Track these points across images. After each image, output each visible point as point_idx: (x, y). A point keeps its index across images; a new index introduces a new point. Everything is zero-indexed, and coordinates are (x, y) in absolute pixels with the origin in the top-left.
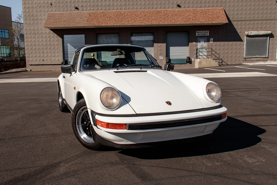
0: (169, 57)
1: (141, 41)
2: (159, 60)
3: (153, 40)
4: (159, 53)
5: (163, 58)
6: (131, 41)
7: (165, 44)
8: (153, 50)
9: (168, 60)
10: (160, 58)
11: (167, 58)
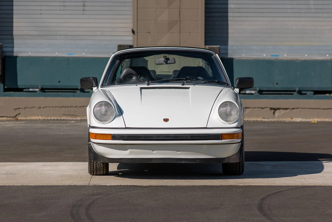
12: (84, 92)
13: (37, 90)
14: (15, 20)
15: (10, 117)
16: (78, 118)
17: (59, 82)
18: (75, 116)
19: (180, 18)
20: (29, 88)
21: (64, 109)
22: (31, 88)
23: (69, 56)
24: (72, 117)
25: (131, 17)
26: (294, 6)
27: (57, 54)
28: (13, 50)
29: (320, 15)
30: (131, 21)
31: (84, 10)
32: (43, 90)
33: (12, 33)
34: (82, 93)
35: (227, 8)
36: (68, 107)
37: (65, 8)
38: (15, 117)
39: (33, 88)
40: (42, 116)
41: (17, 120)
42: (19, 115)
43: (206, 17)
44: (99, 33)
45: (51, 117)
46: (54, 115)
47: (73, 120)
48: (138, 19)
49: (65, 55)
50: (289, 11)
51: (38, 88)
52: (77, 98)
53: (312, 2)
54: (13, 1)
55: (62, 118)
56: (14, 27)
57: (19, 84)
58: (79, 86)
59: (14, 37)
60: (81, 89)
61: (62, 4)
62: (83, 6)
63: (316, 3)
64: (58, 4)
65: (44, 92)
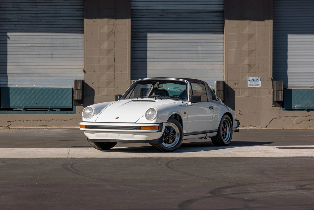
1: (172, 11)
2: (246, 93)
3: (223, 12)
4: (246, 62)
5: (260, 82)
6: (132, 11)
7: (269, 24)
8: (222, 50)
9: (282, 94)
10: (248, 85)
11: (276, 85)
12: (53, 110)
14: (8, 64)
15: (5, 127)
16: (48, 127)
17: (36, 104)
19: (115, 62)
20: (17, 108)
21: (39, 122)
22: (18, 108)
23: (42, 87)
24: (45, 127)
25: (83, 62)
26: (188, 55)
27: (34, 86)
28: (7, 83)
29: (206, 60)
30: (83, 64)
31: (52, 57)
32: (26, 109)
33: (7, 72)
34: (51, 111)
35: (147, 56)
36: (42, 120)
37: (40, 56)
38: (8, 127)
39: (19, 108)
40: (25, 126)
41: (9, 128)
42: (10, 125)
44: (62, 72)
45: (31, 127)
46: (33, 126)
47: (46, 129)
48: (88, 63)
49: (40, 87)
50: (185, 57)
51: (22, 108)
52: (48, 114)
53: (200, 52)
54: (7, 52)
55: (38, 127)
56: (8, 69)
57: (11, 105)
58: (49, 107)
59: (8, 75)
60: (51, 108)
61: (38, 53)
62: (52, 55)
63: (203, 52)
64: (35, 53)
65: (26, 110)
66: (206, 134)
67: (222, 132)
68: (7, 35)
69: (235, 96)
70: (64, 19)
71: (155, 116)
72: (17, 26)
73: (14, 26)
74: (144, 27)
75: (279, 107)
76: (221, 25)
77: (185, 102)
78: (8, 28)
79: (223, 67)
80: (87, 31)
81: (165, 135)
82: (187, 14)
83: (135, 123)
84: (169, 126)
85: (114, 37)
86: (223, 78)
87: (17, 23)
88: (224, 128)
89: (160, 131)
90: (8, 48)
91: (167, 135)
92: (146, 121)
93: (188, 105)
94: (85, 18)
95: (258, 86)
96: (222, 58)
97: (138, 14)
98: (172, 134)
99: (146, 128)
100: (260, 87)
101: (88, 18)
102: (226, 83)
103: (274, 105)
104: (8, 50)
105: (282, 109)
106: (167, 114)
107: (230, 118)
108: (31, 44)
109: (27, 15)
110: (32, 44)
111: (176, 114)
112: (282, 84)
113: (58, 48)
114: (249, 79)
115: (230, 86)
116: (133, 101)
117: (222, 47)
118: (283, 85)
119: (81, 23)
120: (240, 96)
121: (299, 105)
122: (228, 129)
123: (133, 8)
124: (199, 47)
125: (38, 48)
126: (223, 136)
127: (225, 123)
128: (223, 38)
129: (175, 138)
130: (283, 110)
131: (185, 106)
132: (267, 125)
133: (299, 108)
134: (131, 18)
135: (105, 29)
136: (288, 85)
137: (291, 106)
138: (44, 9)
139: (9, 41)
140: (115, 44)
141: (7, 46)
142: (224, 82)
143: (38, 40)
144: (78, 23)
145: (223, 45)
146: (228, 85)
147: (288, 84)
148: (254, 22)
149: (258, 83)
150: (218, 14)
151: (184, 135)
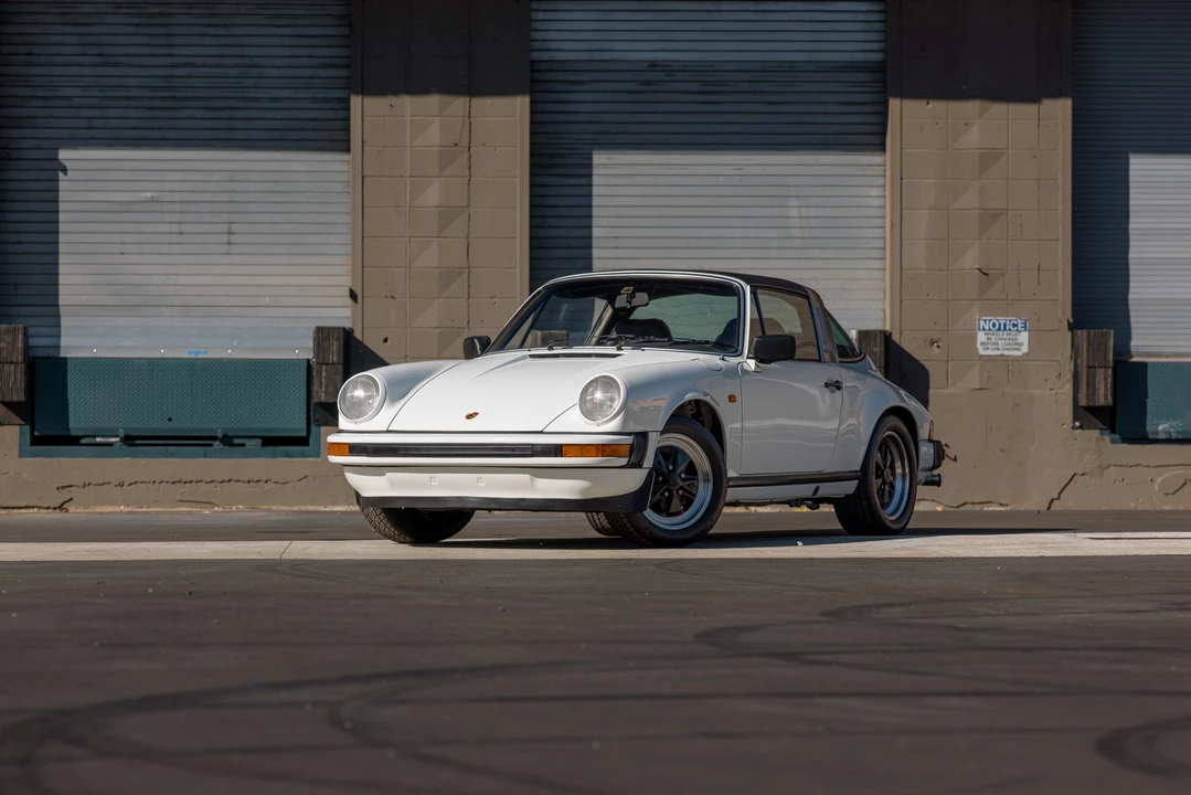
0: (1124, 333)
1: (686, 67)
2: (973, 379)
3: (881, 68)
4: (971, 259)
5: (1024, 337)
6: (534, 67)
7: (1059, 111)
8: (878, 215)
9: (1110, 380)
10: (979, 346)
11: (1085, 346)
12: (232, 445)
13: (114, 440)
14: (62, 269)
15: (48, 508)
16: (216, 510)
17: (170, 420)
18: (209, 506)
19: (468, 261)
20: (95, 436)
21: (182, 488)
22: (98, 436)
23: (193, 356)
24: (202, 507)
25: (348, 259)
26: (751, 233)
27: (162, 353)
28: (59, 343)
29: (817, 253)
30: (346, 269)
31: (229, 243)
32: (129, 440)
33: (57, 300)
34: (227, 448)
36: (191, 482)
37: (184, 238)
38: (60, 507)
39: (104, 436)
40: (127, 505)
41: (67, 512)
42: (71, 502)
43: (532, 258)
44: (267, 300)
45: (149, 507)
46: (156, 503)
47: (205, 511)
48: (365, 264)
49: (184, 355)
50: (739, 243)
51: (117, 436)
52: (213, 460)
53: (796, 222)
54: (57, 222)
55: (176, 509)
56: (60, 287)
57: (71, 425)
58: (219, 431)
59: (62, 310)
60: (225, 436)
61: (175, 228)
62: (228, 233)
63: (805, 223)
64: (166, 228)
65: (131, 445)
66: (816, 485)
67: (875, 483)
68: (57, 160)
69: (928, 388)
70: (274, 99)
71: (617, 405)
72: (97, 123)
73: (84, 123)
74: (580, 127)
75: (1098, 431)
76: (875, 119)
77: (733, 361)
78: (65, 133)
79: (884, 279)
80: (363, 142)
81: (657, 482)
82: (746, 76)
83: (541, 432)
84: (672, 447)
85: (466, 163)
86: (884, 320)
87: (96, 113)
88: (885, 466)
89: (638, 465)
90: (62, 206)
91: (666, 480)
92: (582, 424)
93: (745, 372)
94: (356, 93)
95: (1017, 349)
96: (879, 243)
97: (559, 76)
98: (683, 476)
99: (582, 450)
100: (1024, 354)
101: (365, 91)
102: (896, 338)
103: (1077, 424)
104: (62, 217)
105: (1107, 439)
106: (662, 404)
107: (906, 430)
108: (149, 194)
109: (134, 82)
110: (155, 194)
111: (697, 402)
112: (1107, 340)
113: (252, 207)
114: (982, 322)
115: (909, 351)
116: (532, 356)
117: (877, 202)
118: (1111, 344)
119: (341, 114)
120: (950, 390)
121: (1175, 423)
122: (899, 471)
123: (536, 55)
124: (792, 202)
125: (177, 207)
126: (882, 497)
127: (887, 447)
128: (882, 168)
129: (695, 495)
130: (1113, 442)
131: (732, 372)
132: (1052, 500)
133: (1174, 436)
134: (532, 93)
135: (433, 135)
136: (1133, 350)
137: (1144, 425)
138: (199, 61)
139: (64, 183)
140: (469, 191)
141: (57, 201)
142: (885, 335)
143: (177, 176)
144: (330, 114)
145: (884, 197)
146: (902, 346)
147: (1133, 343)
148: (999, 109)
149: (1017, 339)
150: (863, 77)
151: (731, 483)
